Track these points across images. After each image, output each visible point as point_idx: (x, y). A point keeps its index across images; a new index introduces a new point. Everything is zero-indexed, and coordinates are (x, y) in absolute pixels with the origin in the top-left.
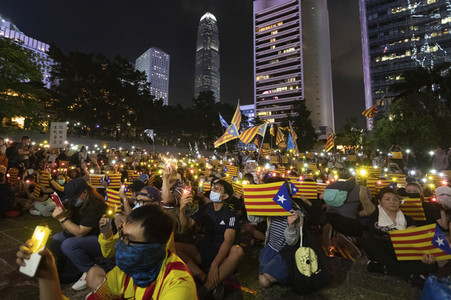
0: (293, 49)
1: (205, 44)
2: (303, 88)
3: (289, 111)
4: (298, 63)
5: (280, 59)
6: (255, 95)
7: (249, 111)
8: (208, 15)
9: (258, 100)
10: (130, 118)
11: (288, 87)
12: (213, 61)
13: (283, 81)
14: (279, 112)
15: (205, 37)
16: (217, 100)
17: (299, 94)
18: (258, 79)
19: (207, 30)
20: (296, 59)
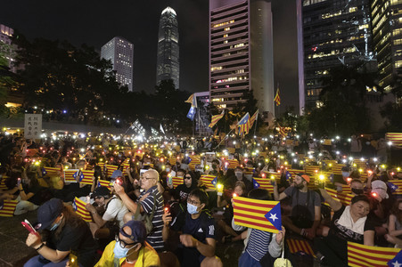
0: (243, 45)
1: (166, 36)
2: (249, 79)
3: (238, 98)
4: (247, 57)
5: (232, 53)
6: (210, 84)
7: (204, 97)
8: (168, 10)
9: (213, 88)
10: (97, 103)
11: (238, 77)
12: (173, 51)
13: (234, 72)
14: (230, 99)
15: (166, 29)
16: (177, 87)
17: (247, 83)
18: (212, 69)
19: (168, 23)
20: (245, 53)
